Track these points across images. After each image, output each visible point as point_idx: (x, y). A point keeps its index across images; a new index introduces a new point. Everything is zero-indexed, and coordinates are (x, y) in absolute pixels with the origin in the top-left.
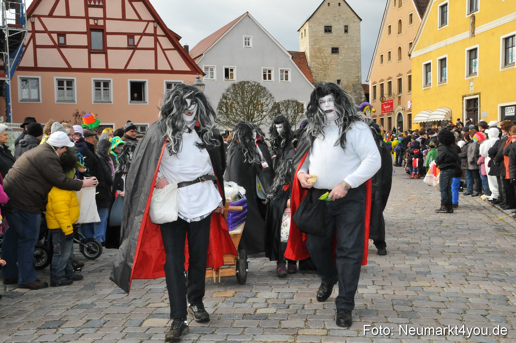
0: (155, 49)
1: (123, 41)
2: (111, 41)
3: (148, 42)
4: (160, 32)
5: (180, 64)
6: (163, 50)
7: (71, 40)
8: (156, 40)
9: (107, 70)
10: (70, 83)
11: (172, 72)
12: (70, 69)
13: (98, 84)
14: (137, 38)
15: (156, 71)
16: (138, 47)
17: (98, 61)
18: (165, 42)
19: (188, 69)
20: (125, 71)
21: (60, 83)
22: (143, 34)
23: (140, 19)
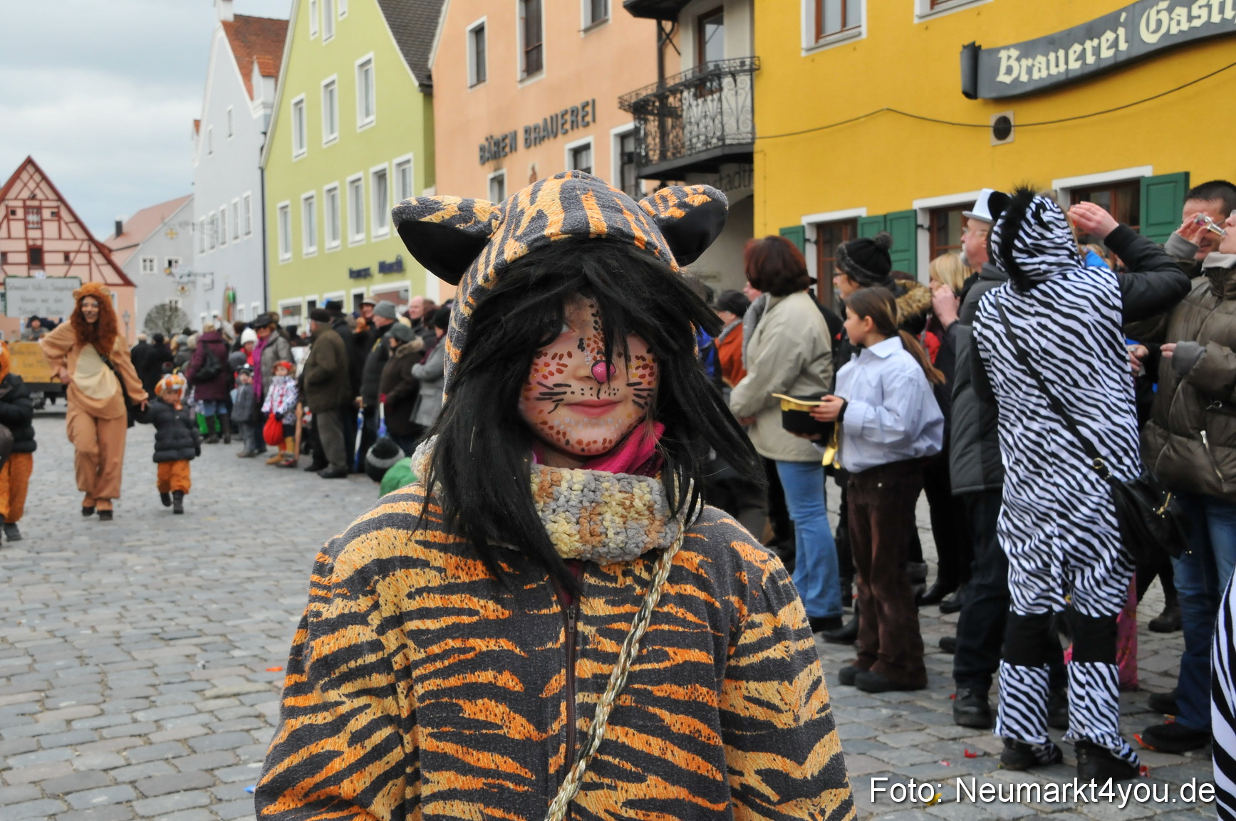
0: (89, 264)
1: (60, 258)
2: (48, 258)
3: (83, 258)
4: (94, 249)
5: (113, 278)
6: (98, 266)
7: (12, 258)
8: (91, 257)
14: (72, 255)
16: (76, 262)
18: (98, 258)
19: (119, 281)
22: (78, 252)
23: (75, 239)
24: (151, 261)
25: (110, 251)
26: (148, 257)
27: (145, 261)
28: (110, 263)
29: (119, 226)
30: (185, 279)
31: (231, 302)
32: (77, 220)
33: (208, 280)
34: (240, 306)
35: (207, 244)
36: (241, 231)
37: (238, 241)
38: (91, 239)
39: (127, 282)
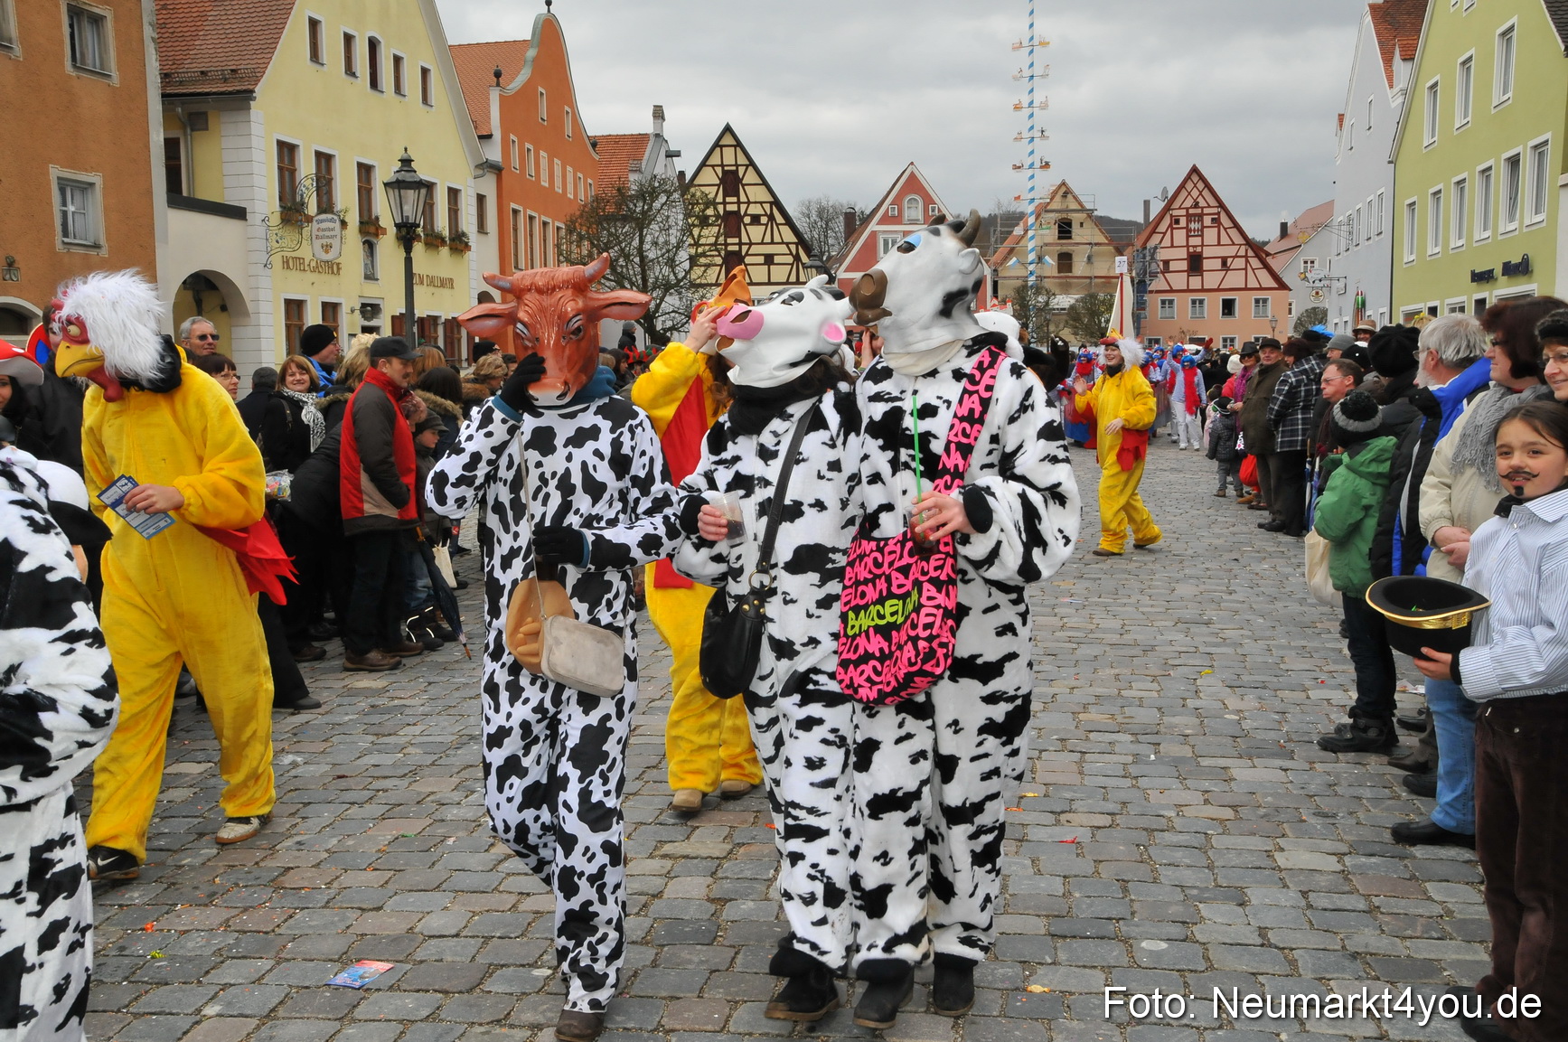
0: (1246, 269)
1: (1218, 264)
2: (1207, 264)
3: (1240, 263)
4: (1250, 253)
5: (1268, 281)
6: (1254, 269)
7: (1173, 266)
8: (1247, 261)
9: (1203, 290)
10: (1171, 302)
11: (1261, 289)
12: (1172, 291)
13: (1194, 302)
14: (1229, 260)
15: (1246, 289)
16: (1231, 268)
17: (1195, 282)
18: (1255, 263)
19: (1276, 285)
20: (1218, 290)
21: (1163, 302)
22: (1236, 256)
23: (1234, 244)
24: (1312, 262)
25: (1268, 254)
26: (1309, 258)
27: (1306, 262)
28: (1266, 266)
29: (1284, 226)
30: (1318, 284)
31: (1361, 308)
32: (1236, 226)
33: (1341, 285)
34: (1368, 313)
35: (1343, 248)
36: (1374, 231)
37: (1371, 242)
38: (1249, 243)
39: (1282, 286)
